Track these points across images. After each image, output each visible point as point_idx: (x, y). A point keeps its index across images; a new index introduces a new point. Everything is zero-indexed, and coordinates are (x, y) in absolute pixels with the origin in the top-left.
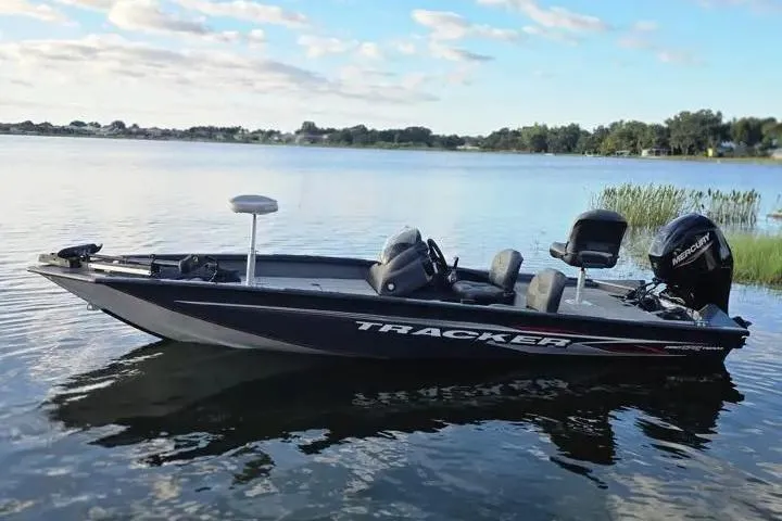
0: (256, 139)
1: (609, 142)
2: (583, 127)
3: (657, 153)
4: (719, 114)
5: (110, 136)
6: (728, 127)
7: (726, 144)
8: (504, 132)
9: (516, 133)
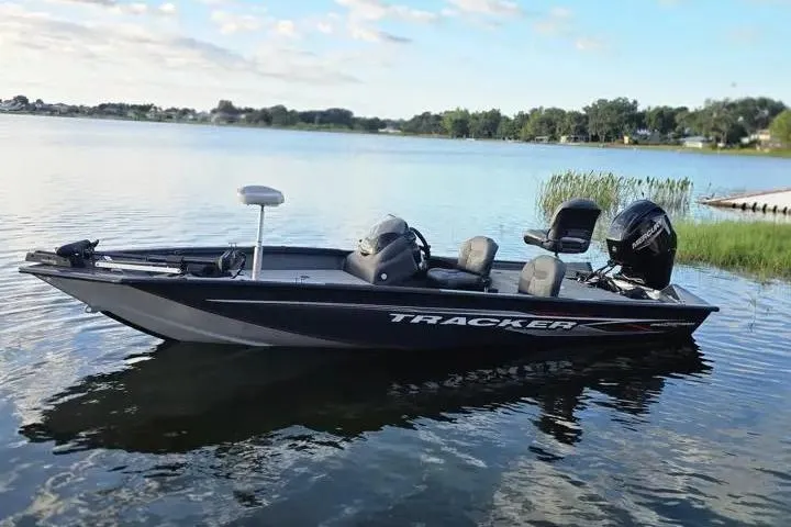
0: (170, 117)
1: (529, 128)
2: (504, 113)
3: (576, 140)
4: (635, 102)
6: (643, 115)
7: (642, 132)
8: (426, 116)
9: (438, 117)
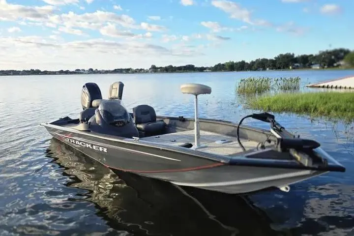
0: (136, 72)
1: (255, 66)
2: (246, 62)
3: (272, 69)
4: (293, 54)
5: (89, 73)
6: (296, 58)
7: (296, 64)
8: (219, 65)
9: (223, 65)
